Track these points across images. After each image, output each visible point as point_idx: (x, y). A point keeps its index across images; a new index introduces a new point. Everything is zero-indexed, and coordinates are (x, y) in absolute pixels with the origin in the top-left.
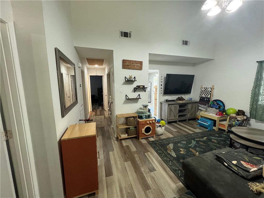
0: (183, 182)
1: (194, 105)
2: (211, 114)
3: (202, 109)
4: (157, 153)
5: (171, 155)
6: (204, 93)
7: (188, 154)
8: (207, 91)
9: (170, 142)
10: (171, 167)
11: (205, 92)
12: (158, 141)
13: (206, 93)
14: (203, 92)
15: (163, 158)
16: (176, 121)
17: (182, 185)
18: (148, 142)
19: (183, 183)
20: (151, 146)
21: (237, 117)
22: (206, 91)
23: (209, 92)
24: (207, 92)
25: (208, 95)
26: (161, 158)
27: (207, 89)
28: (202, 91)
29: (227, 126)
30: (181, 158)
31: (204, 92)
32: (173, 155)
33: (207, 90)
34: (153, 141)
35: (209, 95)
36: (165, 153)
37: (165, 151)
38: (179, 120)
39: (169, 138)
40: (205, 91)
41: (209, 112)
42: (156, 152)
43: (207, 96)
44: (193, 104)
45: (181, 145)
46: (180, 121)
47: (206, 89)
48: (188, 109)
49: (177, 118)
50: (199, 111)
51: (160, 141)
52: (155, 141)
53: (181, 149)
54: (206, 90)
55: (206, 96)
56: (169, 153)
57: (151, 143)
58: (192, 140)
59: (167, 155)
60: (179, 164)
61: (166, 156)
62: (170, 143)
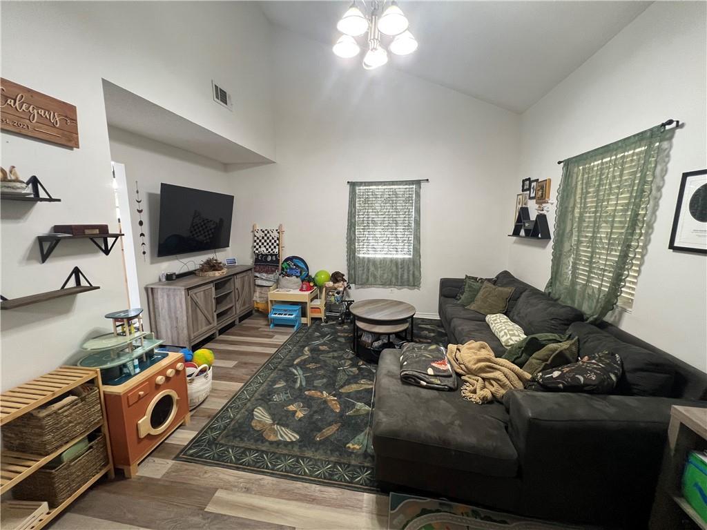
0: (366, 487)
1: (246, 278)
2: (292, 292)
3: (264, 283)
4: (244, 470)
5: (286, 444)
6: (263, 244)
7: (314, 409)
8: (271, 238)
9: (249, 404)
10: (316, 476)
11: (265, 241)
12: (212, 429)
13: (268, 244)
14: (260, 241)
15: (277, 470)
16: (213, 335)
17: (372, 496)
18: (177, 458)
19: (369, 490)
20: (206, 463)
21: (336, 285)
22: (268, 238)
23: (275, 241)
24: (270, 241)
25: (272, 247)
26: (272, 475)
27: (268, 232)
28: (258, 238)
29: (323, 308)
30: (312, 430)
31: (263, 241)
32: (290, 438)
33: (268, 235)
34: (195, 442)
35: (275, 247)
36: (264, 449)
37: (259, 442)
38: (219, 328)
39: (235, 398)
40: (266, 238)
41: (283, 287)
42: (238, 469)
43: (272, 250)
44: (244, 274)
45: (283, 397)
46: (222, 331)
47: (266, 232)
48: (236, 291)
49: (215, 323)
50: (258, 289)
51: (221, 424)
52: (203, 433)
53: (292, 408)
54: (266, 235)
55: (270, 250)
56: (276, 442)
57: (191, 452)
58: (290, 368)
59: (276, 451)
60: (321, 451)
61: (277, 457)
62: (253, 411)
